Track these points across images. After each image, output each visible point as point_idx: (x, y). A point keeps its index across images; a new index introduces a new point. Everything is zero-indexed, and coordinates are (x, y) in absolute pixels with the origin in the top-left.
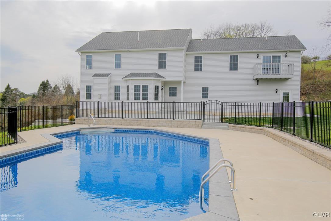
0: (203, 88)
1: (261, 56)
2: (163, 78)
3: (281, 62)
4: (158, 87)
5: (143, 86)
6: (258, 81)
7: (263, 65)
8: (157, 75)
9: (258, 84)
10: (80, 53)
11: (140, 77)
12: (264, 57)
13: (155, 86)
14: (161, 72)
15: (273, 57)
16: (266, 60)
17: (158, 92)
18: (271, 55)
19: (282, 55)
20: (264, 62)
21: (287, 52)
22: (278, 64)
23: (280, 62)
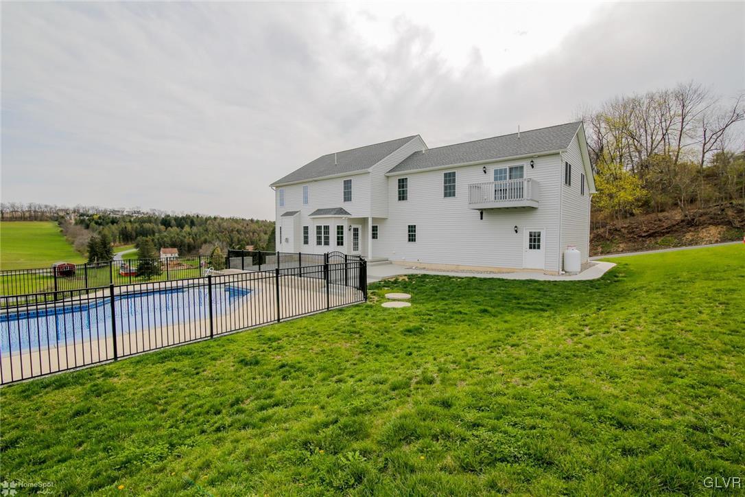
0: (409, 226)
1: (491, 170)
2: (349, 214)
3: (525, 177)
4: (342, 227)
5: (324, 226)
6: (482, 213)
7: (495, 185)
8: (341, 211)
9: (482, 219)
10: (274, 188)
11: (323, 214)
12: (496, 171)
13: (338, 227)
14: (346, 206)
15: (511, 169)
16: (499, 175)
17: (342, 233)
18: (507, 166)
19: (526, 164)
20: (496, 179)
21: (532, 157)
22: (518, 180)
23: (522, 176)
